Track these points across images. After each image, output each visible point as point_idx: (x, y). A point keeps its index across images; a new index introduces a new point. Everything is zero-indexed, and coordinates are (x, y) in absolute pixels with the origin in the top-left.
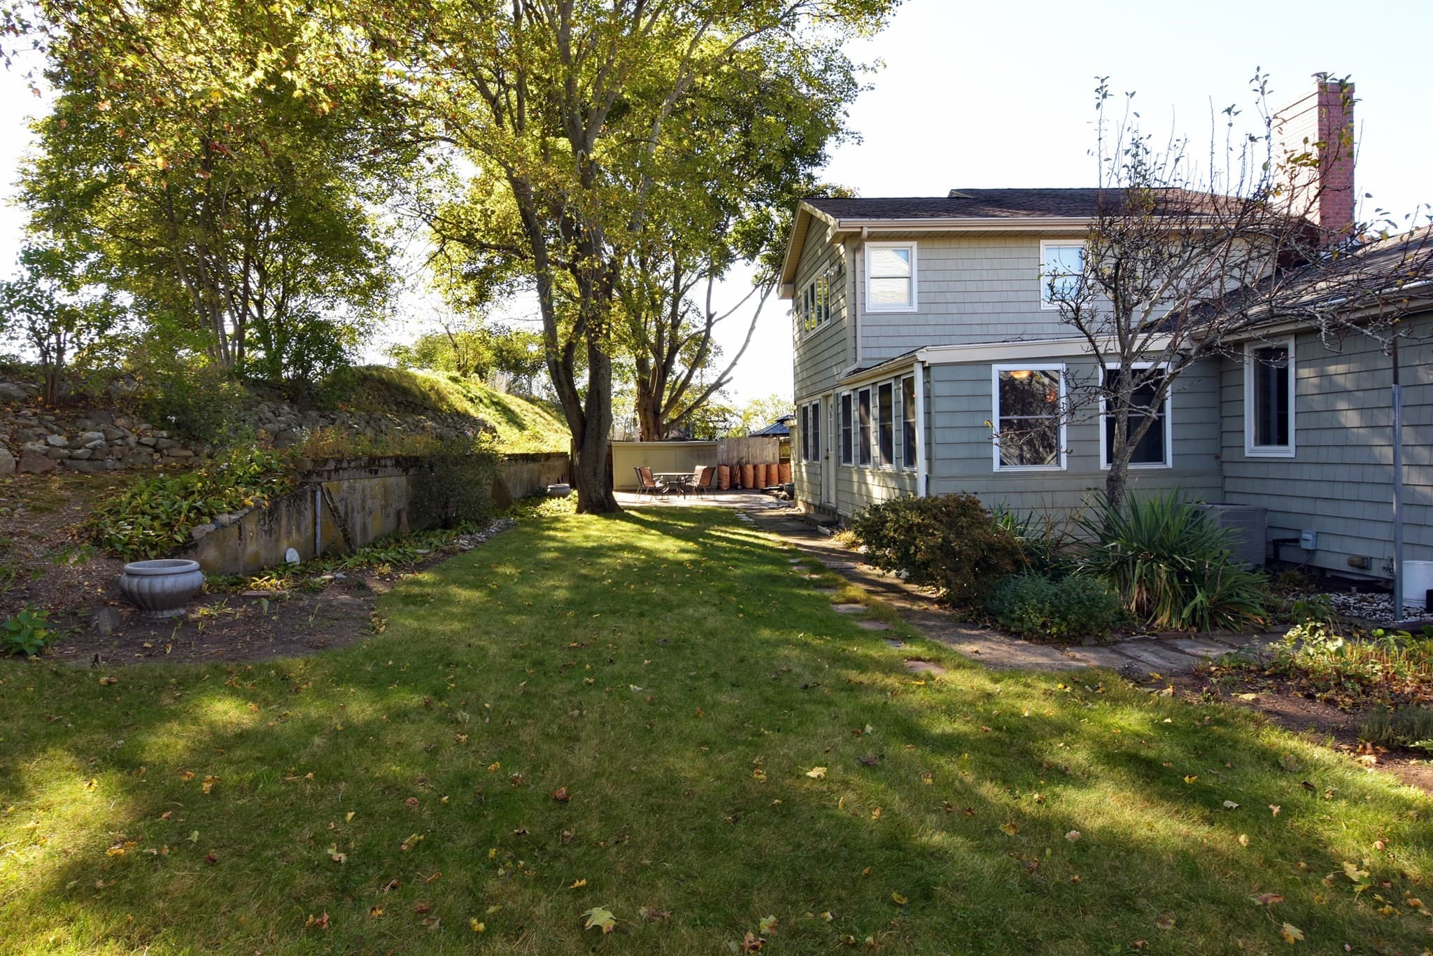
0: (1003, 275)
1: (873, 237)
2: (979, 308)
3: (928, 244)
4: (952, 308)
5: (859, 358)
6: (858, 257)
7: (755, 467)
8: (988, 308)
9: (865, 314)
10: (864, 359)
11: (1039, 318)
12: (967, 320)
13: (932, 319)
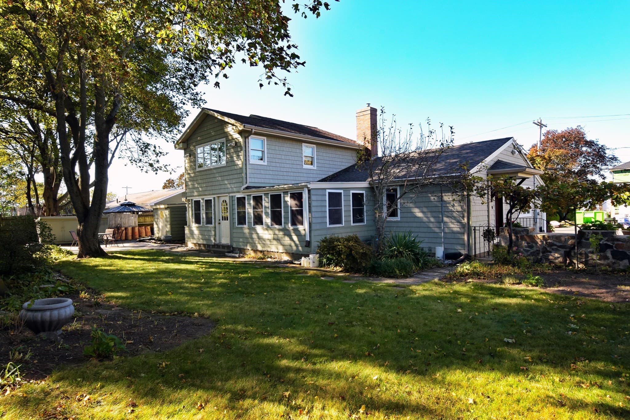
0: (292, 154)
1: (256, 134)
2: (285, 165)
3: (270, 139)
4: (278, 165)
5: (248, 182)
6: (247, 140)
7: (126, 229)
8: (288, 166)
9: (249, 164)
10: (250, 182)
11: (302, 171)
12: (282, 169)
13: (271, 168)
